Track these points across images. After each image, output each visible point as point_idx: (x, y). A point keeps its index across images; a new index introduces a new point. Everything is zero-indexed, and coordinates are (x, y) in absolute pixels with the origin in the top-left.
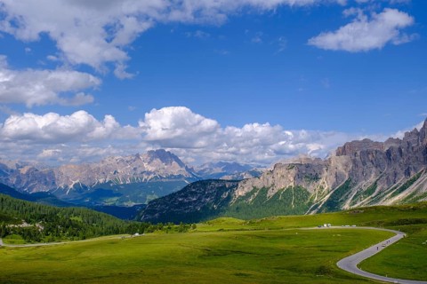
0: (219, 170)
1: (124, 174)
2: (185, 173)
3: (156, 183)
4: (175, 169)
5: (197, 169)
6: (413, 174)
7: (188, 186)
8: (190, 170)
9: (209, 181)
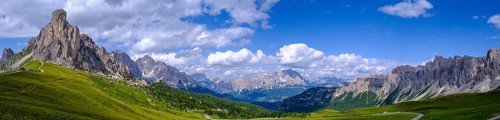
0: (324, 82)
1: (269, 84)
2: (304, 83)
3: (287, 89)
4: (298, 81)
5: (311, 81)
6: (428, 84)
7: (305, 92)
8: (307, 82)
9: (318, 88)
